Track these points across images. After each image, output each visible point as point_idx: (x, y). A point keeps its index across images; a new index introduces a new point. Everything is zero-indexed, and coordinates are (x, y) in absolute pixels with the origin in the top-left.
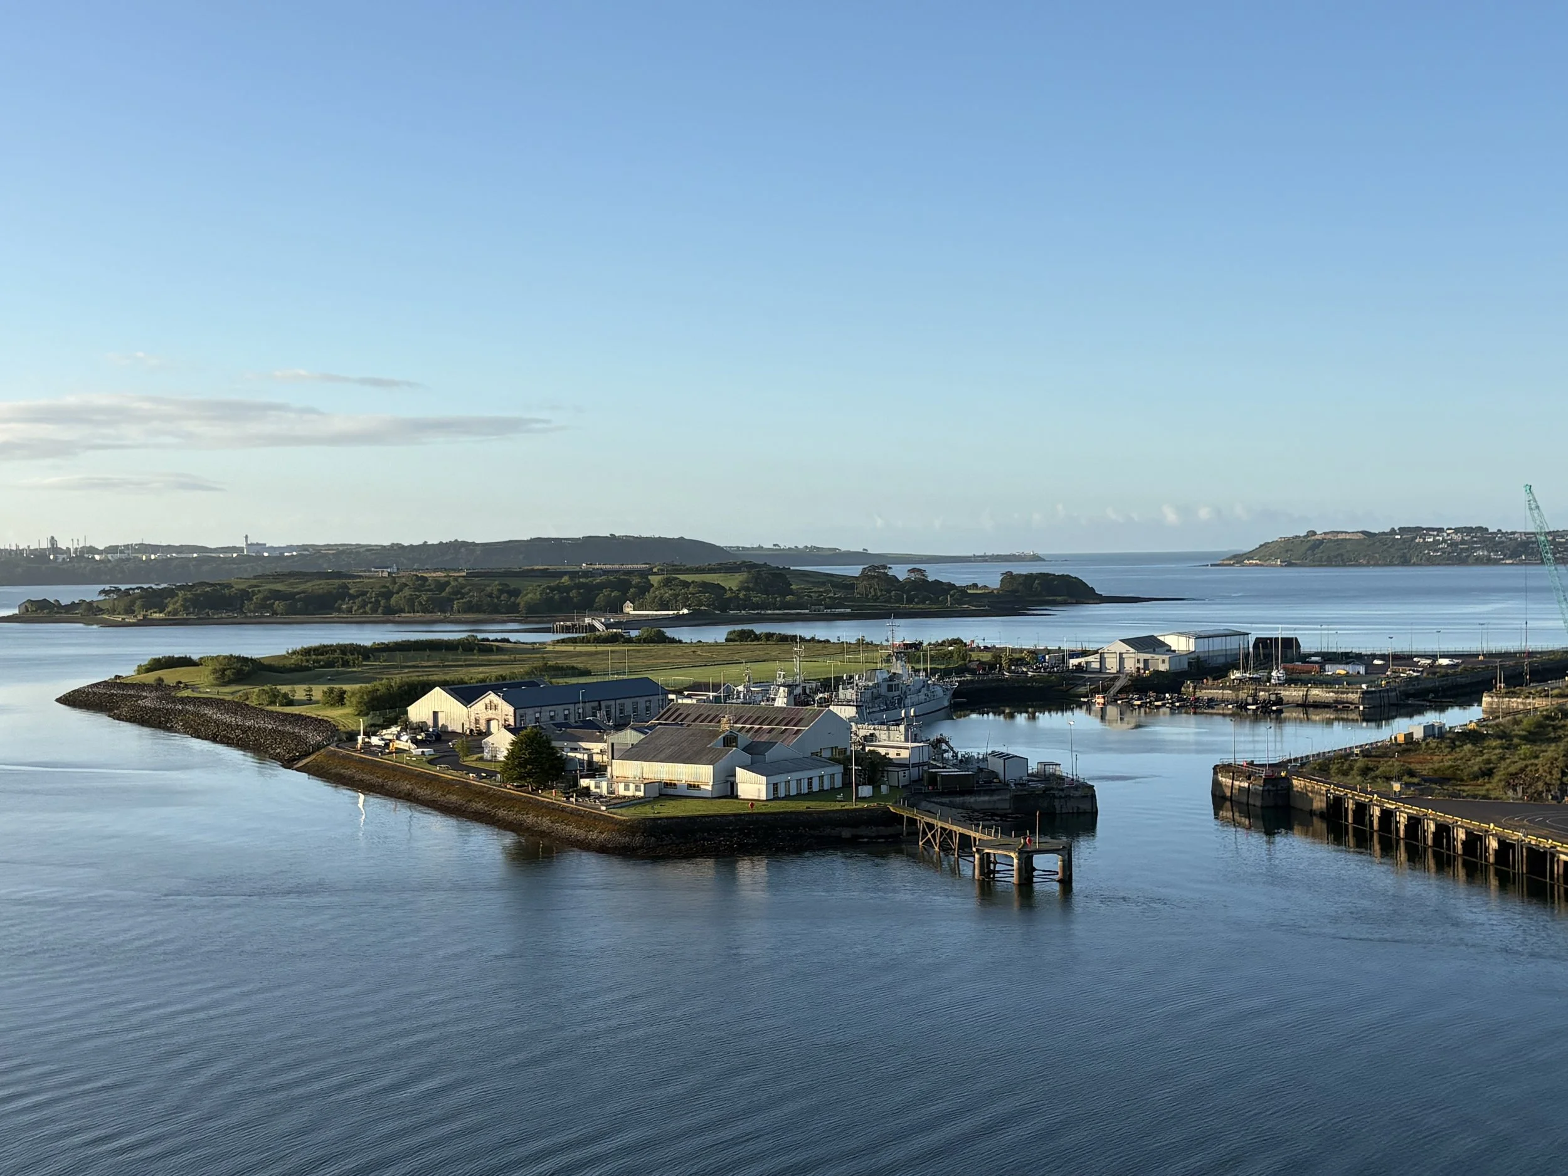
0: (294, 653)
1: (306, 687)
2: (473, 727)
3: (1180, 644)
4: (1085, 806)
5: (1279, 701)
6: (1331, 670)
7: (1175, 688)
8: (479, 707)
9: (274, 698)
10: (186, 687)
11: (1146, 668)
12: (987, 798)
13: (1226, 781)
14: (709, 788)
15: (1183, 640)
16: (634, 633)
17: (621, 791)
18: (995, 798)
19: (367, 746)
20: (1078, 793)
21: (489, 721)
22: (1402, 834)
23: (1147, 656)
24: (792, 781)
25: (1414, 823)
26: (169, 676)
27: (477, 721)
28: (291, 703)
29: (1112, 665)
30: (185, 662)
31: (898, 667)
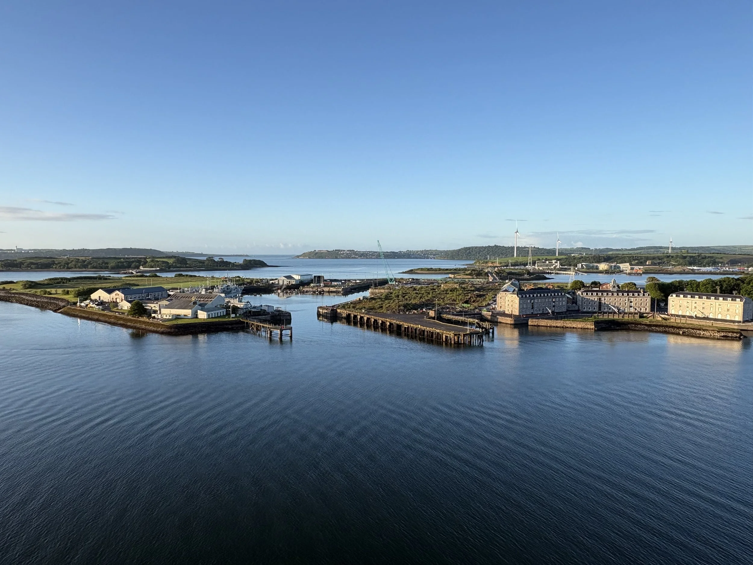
0: (46, 280)
1: (55, 289)
2: (111, 300)
3: (297, 277)
4: (288, 318)
5: (323, 291)
6: (333, 283)
7: (298, 288)
8: (113, 295)
9: (45, 293)
10: (13, 289)
11: (289, 283)
12: (264, 317)
13: (321, 310)
14: (190, 316)
15: (297, 276)
16: (148, 274)
17: (165, 317)
18: (266, 316)
19: (81, 306)
20: (287, 315)
21: (116, 299)
22: (365, 322)
23: (290, 280)
24: (213, 313)
25: (368, 319)
26: (7, 287)
27: (113, 299)
28: (51, 294)
29: (281, 283)
30: (12, 282)
31: (229, 283)
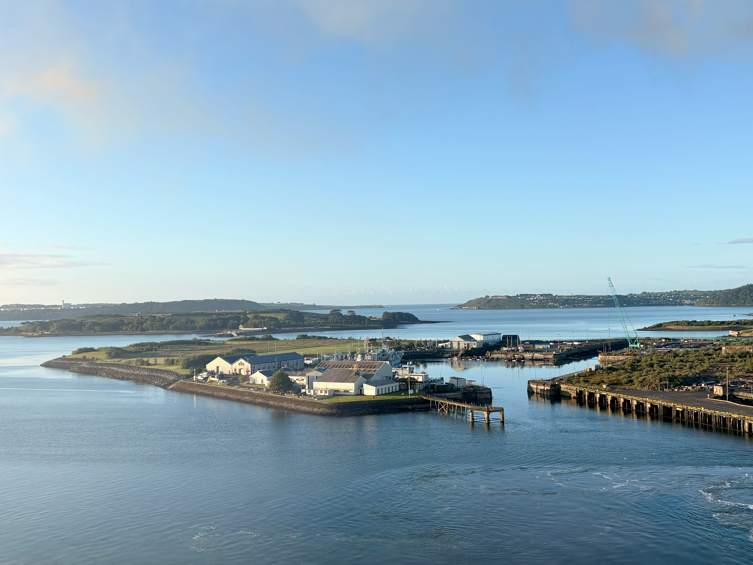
0: (131, 346)
1: (154, 358)
2: (234, 372)
3: (478, 338)
4: (488, 396)
5: (524, 358)
6: (537, 347)
7: (483, 354)
8: (236, 365)
9: (143, 363)
10: (97, 359)
11: (468, 347)
12: (453, 394)
13: (534, 386)
14: (353, 392)
15: (478, 336)
16: (260, 336)
17: (319, 394)
18: (456, 394)
19: (198, 380)
20: (485, 391)
21: (240, 370)
22: (609, 403)
23: (469, 342)
24: (384, 388)
25: (614, 399)
26: (89, 355)
27: (235, 370)
28: (150, 365)
29: (455, 346)
30: (92, 350)
31: (385, 347)
